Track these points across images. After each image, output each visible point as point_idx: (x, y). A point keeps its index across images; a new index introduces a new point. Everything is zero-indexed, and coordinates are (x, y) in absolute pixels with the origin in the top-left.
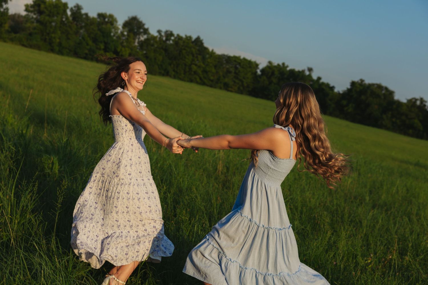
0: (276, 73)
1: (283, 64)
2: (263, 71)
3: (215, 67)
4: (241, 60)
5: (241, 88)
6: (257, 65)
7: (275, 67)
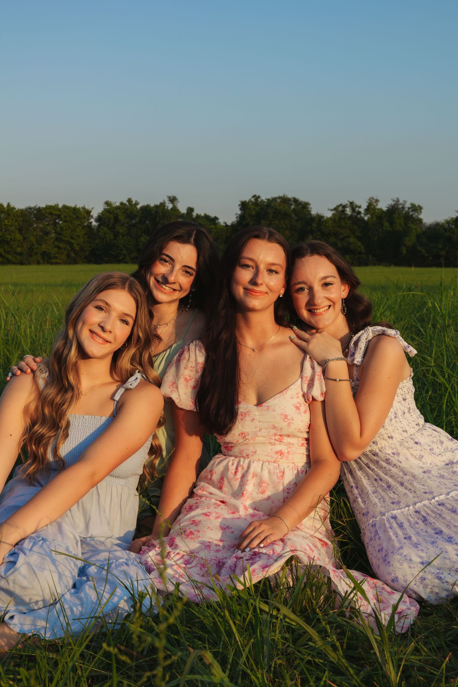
0: (121, 217)
1: (130, 201)
2: (99, 219)
3: (20, 230)
4: (59, 210)
5: (73, 255)
6: (88, 212)
7: (117, 208)
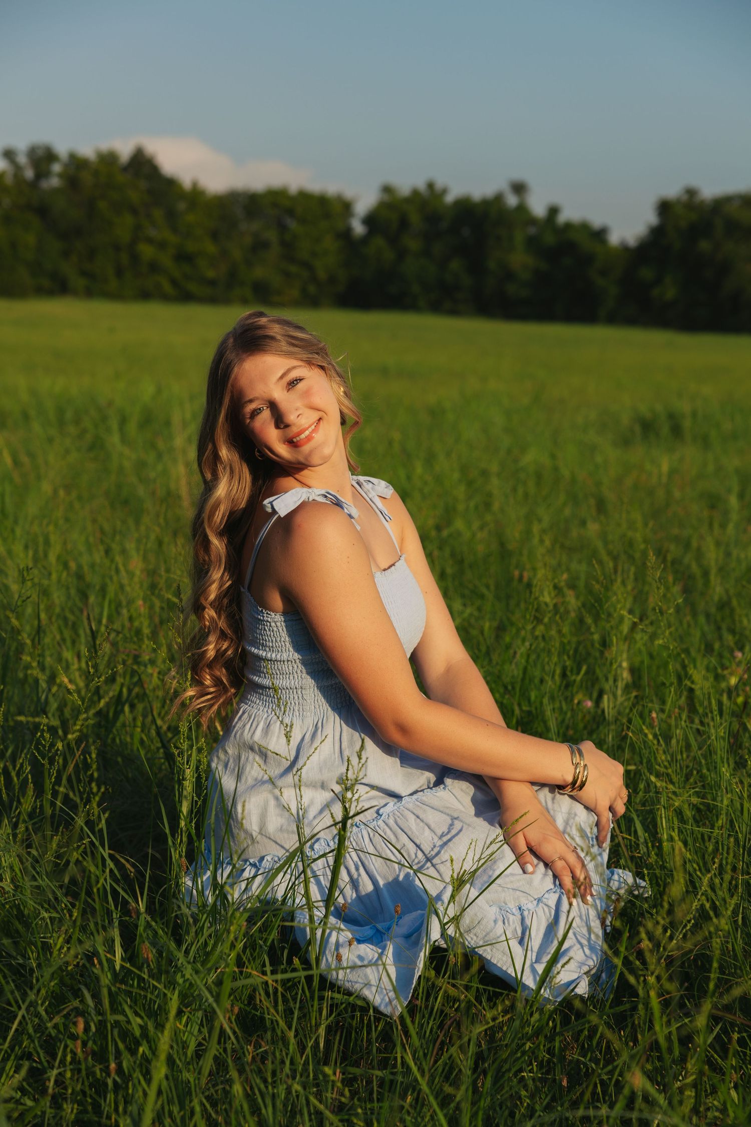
0: (415, 219)
1: (431, 186)
2: (370, 220)
3: (215, 236)
4: (293, 199)
5: (312, 289)
6: (346, 207)
7: (408, 200)
